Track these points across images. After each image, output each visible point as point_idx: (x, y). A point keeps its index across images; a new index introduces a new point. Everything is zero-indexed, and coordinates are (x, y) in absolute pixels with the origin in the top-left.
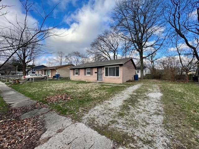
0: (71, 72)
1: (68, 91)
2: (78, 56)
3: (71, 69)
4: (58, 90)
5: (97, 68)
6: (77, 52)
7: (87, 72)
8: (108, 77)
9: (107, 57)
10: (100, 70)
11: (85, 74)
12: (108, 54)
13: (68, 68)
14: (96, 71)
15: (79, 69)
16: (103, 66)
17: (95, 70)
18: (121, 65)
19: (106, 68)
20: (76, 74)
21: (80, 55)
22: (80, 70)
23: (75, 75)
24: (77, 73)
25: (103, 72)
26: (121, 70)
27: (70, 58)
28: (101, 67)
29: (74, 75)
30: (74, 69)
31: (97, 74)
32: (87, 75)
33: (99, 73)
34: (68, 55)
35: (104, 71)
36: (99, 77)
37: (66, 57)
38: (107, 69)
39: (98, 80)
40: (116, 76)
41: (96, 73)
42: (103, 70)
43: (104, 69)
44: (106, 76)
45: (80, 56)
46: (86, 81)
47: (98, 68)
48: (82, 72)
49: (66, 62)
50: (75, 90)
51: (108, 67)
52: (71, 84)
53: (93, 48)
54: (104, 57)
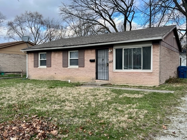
0: (30, 60)
1: (37, 109)
2: (38, 23)
3: (28, 52)
4: (10, 106)
5: (94, 51)
6: (37, 13)
7: (69, 58)
8: (123, 70)
9: (108, 24)
10: (101, 54)
11: (65, 65)
12: (110, 18)
13: (21, 50)
14: (94, 58)
15: (50, 52)
16: (111, 46)
17: (90, 55)
18: (156, 43)
19: (116, 50)
20: (41, 65)
21: (43, 19)
22: (53, 55)
23: (40, 67)
24: (43, 63)
25: (110, 60)
26: (155, 54)
27: (18, 28)
28: (106, 48)
29: (36, 66)
30: (36, 53)
31: (94, 64)
32: (70, 67)
33: (100, 61)
34: (16, 20)
35: (112, 57)
36: (99, 71)
37: (10, 24)
38: (119, 52)
39: (97, 78)
40: (143, 69)
41: (92, 61)
42: (110, 56)
43: (112, 52)
44: (117, 68)
45: (42, 23)
46: (69, 81)
47: (98, 49)
48: (57, 59)
49: (10, 37)
50: (57, 107)
51: (124, 47)
52: (37, 89)
53: (77, 4)
54: (101, 24)
